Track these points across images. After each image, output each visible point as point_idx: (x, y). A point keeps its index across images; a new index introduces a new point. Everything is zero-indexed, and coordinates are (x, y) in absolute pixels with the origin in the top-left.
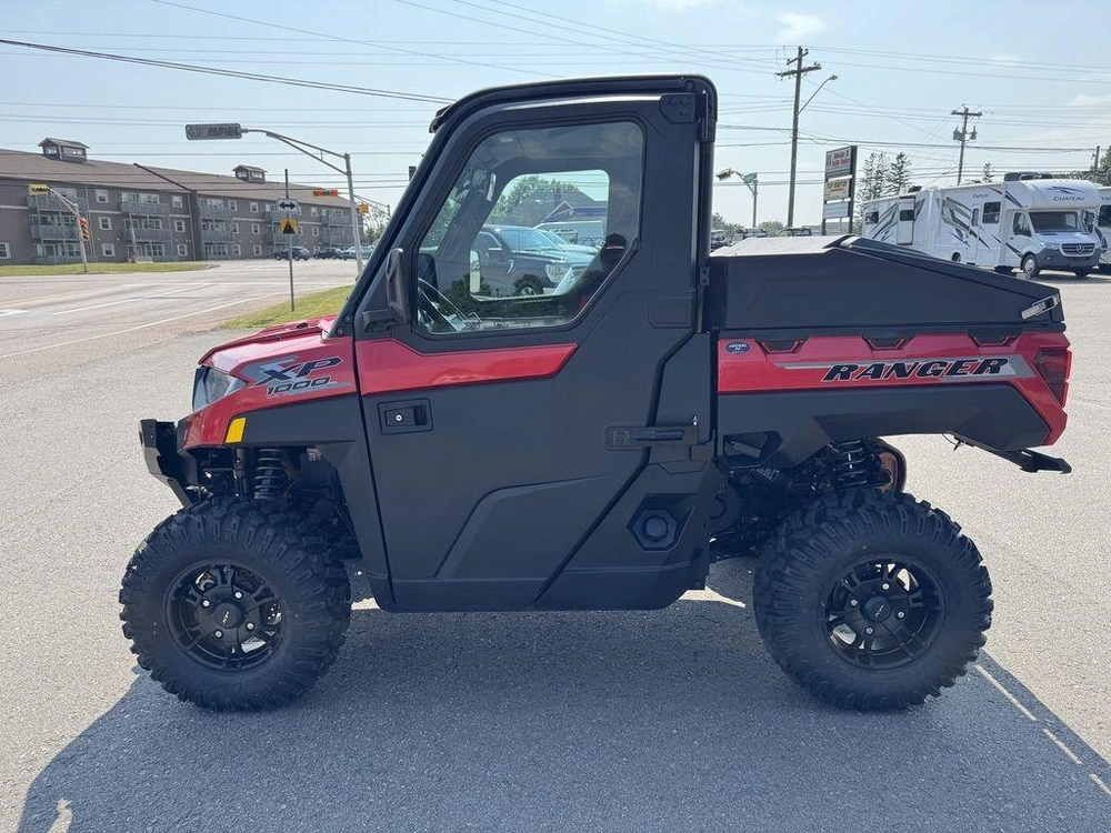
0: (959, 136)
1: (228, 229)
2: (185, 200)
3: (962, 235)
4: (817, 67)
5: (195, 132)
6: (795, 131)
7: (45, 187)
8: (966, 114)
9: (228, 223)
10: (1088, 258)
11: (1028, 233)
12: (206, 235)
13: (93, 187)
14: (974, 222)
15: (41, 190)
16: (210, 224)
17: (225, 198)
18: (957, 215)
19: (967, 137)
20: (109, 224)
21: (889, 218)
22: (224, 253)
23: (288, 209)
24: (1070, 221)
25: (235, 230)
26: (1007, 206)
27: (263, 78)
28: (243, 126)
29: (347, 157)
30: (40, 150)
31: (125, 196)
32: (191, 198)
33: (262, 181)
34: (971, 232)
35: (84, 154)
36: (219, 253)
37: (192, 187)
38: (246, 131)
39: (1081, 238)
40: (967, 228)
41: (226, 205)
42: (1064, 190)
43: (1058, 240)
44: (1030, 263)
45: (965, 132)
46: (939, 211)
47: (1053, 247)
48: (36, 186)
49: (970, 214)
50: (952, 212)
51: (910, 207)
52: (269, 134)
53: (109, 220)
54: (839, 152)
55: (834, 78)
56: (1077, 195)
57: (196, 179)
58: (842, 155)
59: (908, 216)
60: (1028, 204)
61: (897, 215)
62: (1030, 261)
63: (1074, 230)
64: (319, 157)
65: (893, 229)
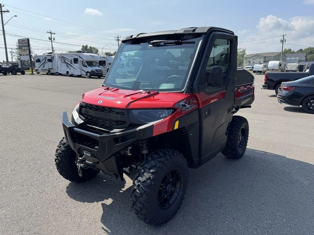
0: (50, 39)
3: (68, 67)
4: (8, 11)
6: (4, 31)
8: (51, 33)
10: (101, 73)
11: (86, 67)
14: (71, 63)
18: (66, 61)
19: (53, 39)
21: (44, 61)
24: (94, 64)
26: (80, 59)
34: (71, 66)
39: (97, 68)
40: (70, 65)
42: (93, 56)
43: (94, 68)
44: (88, 74)
45: (51, 38)
46: (60, 60)
47: (93, 70)
49: (70, 61)
50: (64, 60)
51: (50, 58)
54: (23, 40)
55: (16, 16)
56: (95, 58)
58: (24, 41)
59: (50, 60)
60: (85, 59)
61: (47, 60)
62: (88, 73)
63: (95, 66)
65: (46, 64)
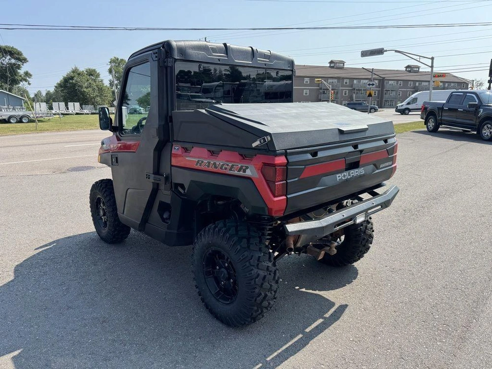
1: (396, 94)
2: (379, 82)
5: (365, 54)
7: (320, 79)
9: (396, 91)
12: (386, 97)
13: (343, 78)
15: (318, 81)
16: (389, 92)
17: (398, 80)
20: (347, 93)
22: (393, 105)
23: (371, 86)
25: (399, 95)
27: (386, 27)
28: (385, 49)
29: (432, 59)
30: (328, 65)
31: (355, 82)
32: (382, 81)
33: (418, 72)
35: (344, 65)
36: (390, 105)
37: (383, 76)
38: (386, 51)
41: (397, 84)
48: (317, 80)
52: (396, 51)
53: (347, 91)
57: (384, 73)
64: (419, 60)
